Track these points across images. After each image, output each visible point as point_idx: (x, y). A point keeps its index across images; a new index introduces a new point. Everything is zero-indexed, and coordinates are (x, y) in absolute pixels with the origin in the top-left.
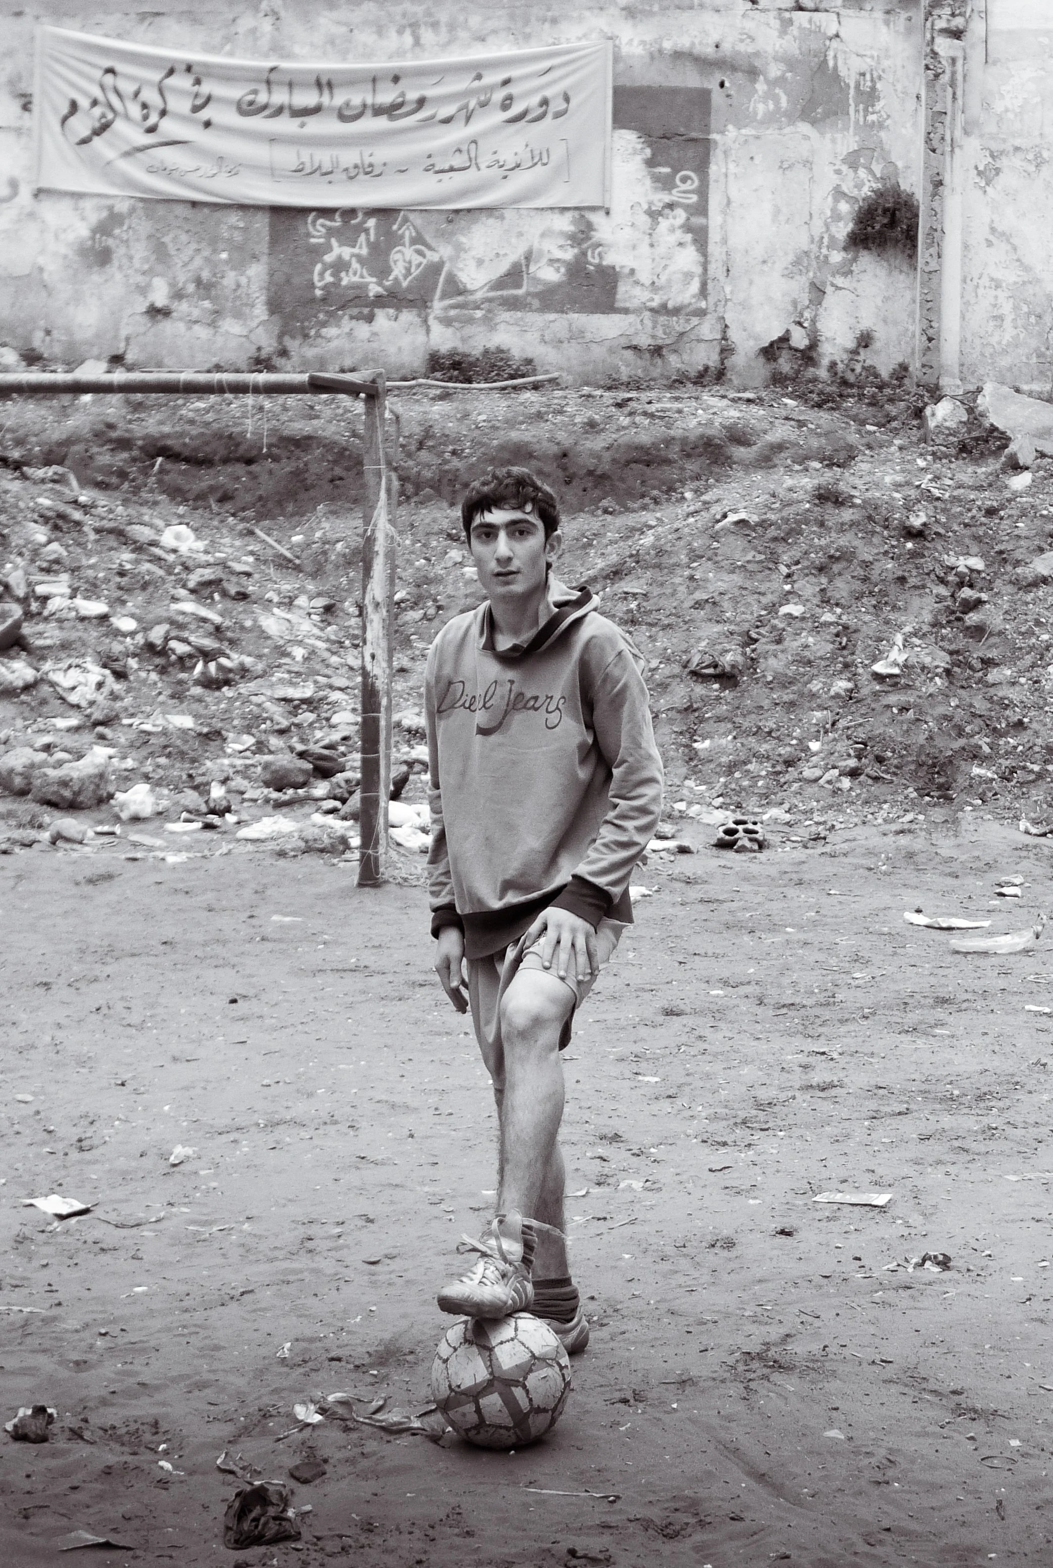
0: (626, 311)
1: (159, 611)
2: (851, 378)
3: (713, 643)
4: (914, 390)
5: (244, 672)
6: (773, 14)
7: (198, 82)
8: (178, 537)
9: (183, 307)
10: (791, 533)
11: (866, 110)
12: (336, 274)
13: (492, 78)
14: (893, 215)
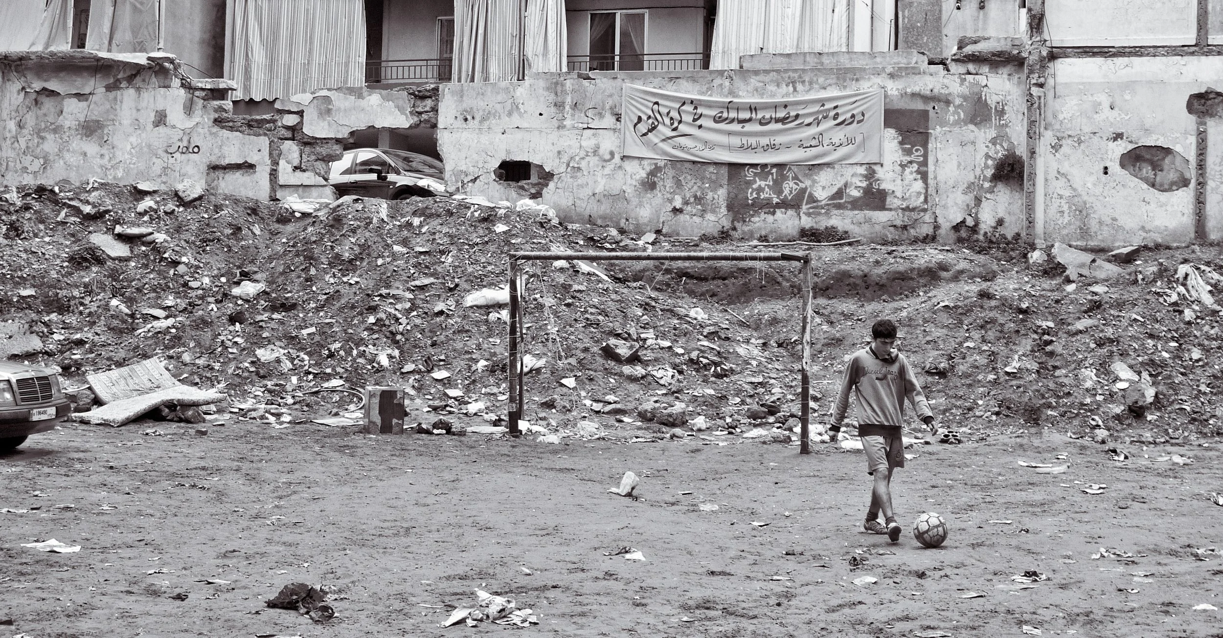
0: (890, 210)
1: (692, 345)
2: (994, 240)
3: (935, 359)
4: (1023, 245)
5: (732, 371)
6: (957, 76)
7: (696, 108)
8: (696, 313)
9: (689, 208)
10: (968, 311)
11: (1000, 119)
12: (758, 194)
13: (828, 106)
14: (1013, 166)
